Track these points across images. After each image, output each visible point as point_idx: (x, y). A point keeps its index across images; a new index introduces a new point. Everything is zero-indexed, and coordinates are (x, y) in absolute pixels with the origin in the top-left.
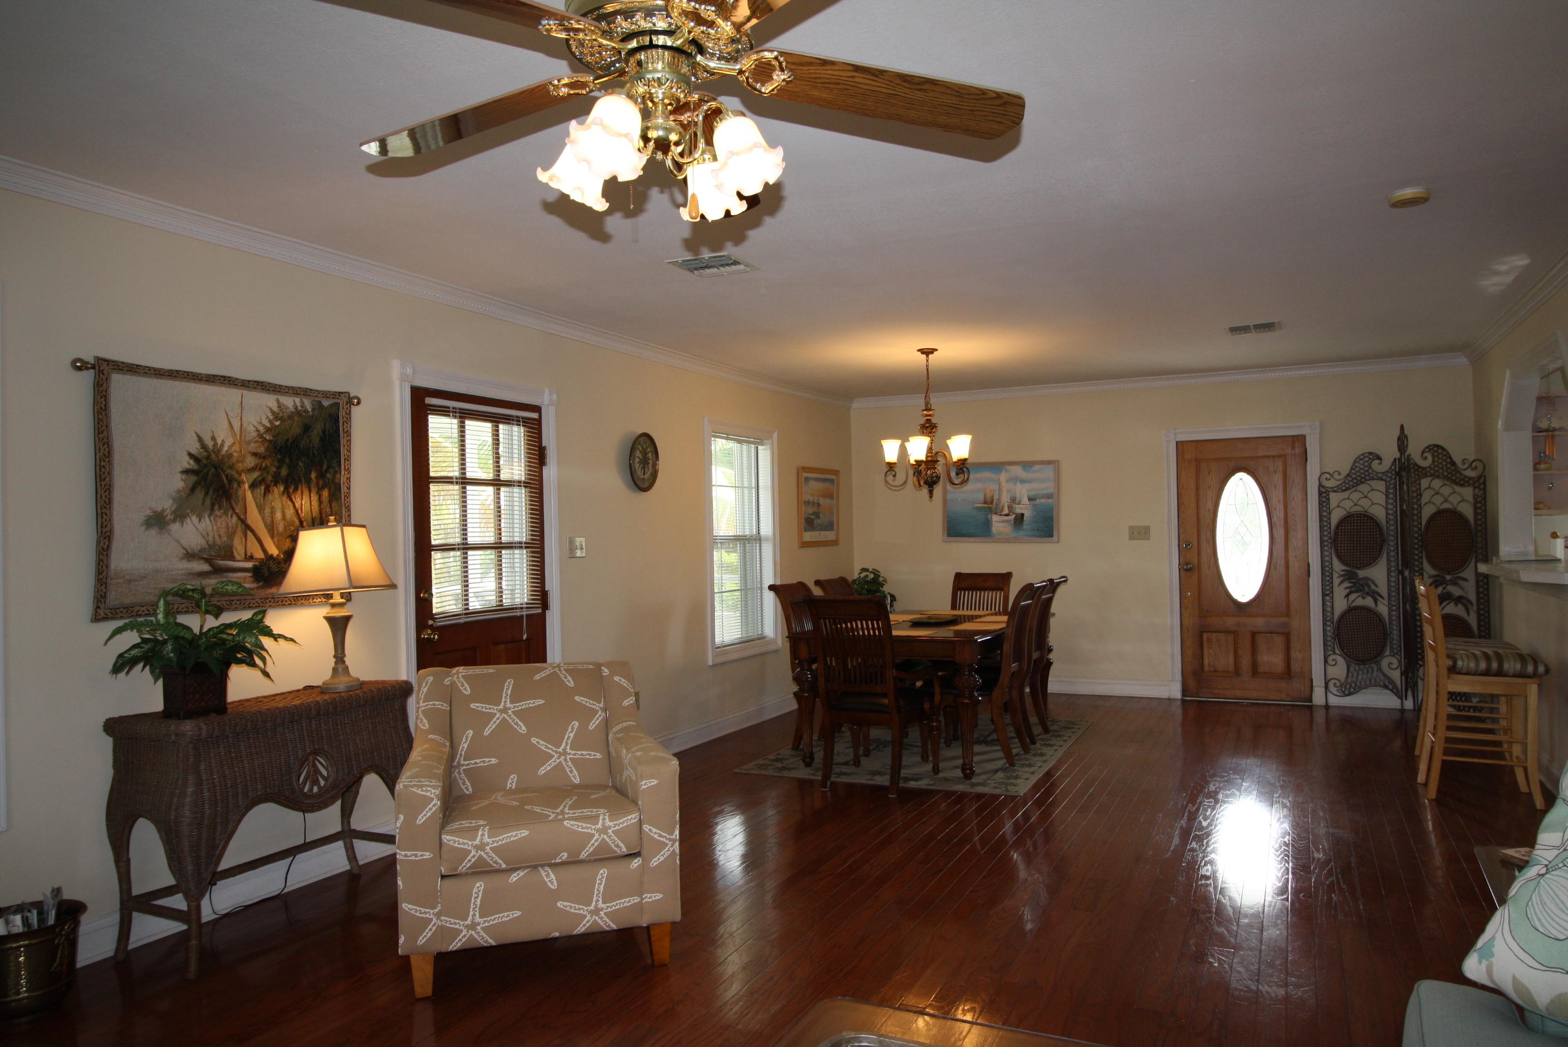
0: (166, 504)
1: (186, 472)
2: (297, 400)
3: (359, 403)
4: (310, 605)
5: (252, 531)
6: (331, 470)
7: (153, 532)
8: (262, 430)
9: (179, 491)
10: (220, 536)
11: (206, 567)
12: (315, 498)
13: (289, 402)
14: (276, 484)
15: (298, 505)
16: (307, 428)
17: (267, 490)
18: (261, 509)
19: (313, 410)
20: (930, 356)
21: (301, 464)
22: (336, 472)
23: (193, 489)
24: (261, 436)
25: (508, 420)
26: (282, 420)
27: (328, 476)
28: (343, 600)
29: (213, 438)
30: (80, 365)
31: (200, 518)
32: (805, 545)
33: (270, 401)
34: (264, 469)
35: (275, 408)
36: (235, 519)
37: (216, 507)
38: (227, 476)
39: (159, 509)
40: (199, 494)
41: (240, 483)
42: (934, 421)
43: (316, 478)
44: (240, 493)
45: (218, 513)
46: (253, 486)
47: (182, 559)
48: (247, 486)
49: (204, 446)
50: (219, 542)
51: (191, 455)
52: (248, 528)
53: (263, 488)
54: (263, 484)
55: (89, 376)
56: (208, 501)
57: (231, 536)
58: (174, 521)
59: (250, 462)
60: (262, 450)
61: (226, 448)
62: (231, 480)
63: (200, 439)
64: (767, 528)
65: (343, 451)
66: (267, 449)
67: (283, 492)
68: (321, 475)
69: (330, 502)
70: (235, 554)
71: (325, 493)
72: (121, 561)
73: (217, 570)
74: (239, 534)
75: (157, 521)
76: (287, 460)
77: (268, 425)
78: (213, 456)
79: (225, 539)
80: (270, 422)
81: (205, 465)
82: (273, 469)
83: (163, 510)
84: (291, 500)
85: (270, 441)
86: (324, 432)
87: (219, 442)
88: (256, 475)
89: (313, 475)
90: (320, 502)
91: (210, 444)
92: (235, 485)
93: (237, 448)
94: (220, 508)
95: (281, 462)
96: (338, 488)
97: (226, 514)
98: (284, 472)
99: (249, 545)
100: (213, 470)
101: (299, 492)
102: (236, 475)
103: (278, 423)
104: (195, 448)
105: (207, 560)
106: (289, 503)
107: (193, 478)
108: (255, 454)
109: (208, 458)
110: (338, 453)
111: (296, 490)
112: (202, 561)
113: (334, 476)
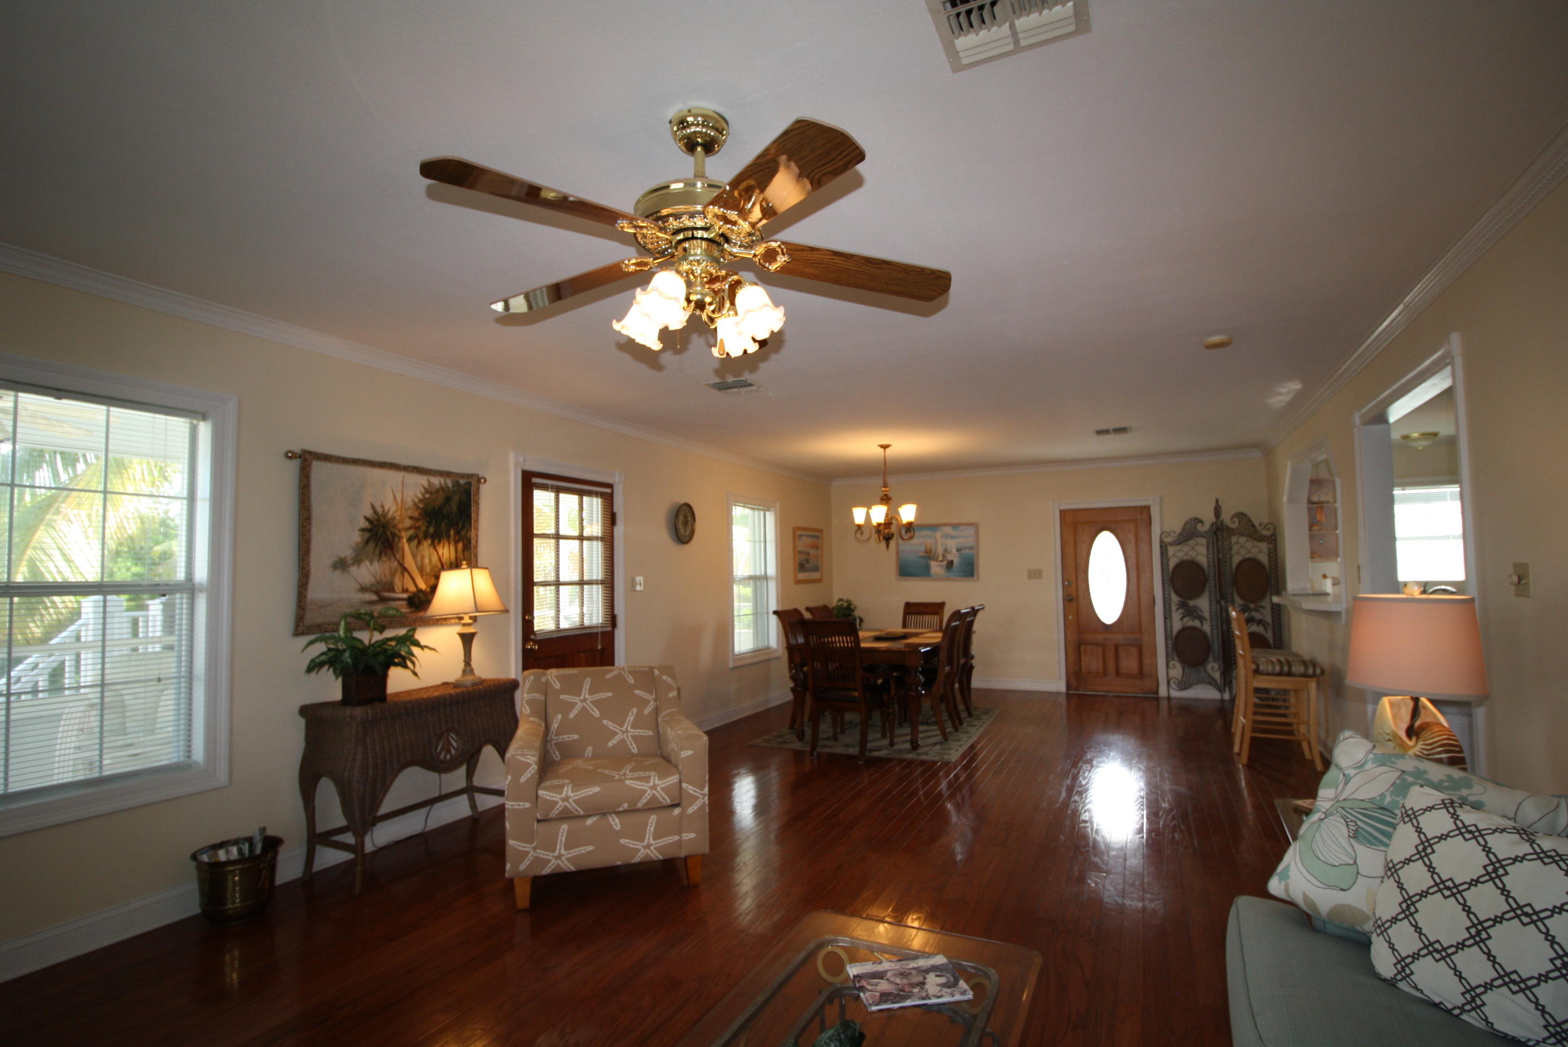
0: (348, 553)
1: (363, 530)
2: (442, 480)
3: (485, 482)
4: (447, 625)
5: (408, 572)
6: (465, 529)
7: (338, 572)
8: (417, 500)
9: (357, 544)
10: (385, 575)
11: (374, 597)
12: (452, 548)
13: (436, 481)
14: (425, 538)
15: (440, 553)
16: (448, 499)
17: (419, 543)
18: (414, 556)
19: (453, 486)
20: (887, 450)
21: (443, 525)
22: (468, 530)
23: (367, 542)
24: (415, 505)
25: (590, 493)
26: (431, 493)
27: (463, 533)
28: (471, 621)
29: (382, 507)
30: (291, 455)
31: (371, 562)
32: (798, 582)
33: (423, 480)
34: (417, 528)
35: (426, 485)
36: (396, 564)
37: (383, 555)
38: (391, 533)
39: (343, 555)
40: (371, 546)
41: (400, 538)
42: (890, 494)
43: (454, 535)
44: (400, 545)
45: (384, 559)
46: (410, 540)
47: (358, 591)
48: (405, 540)
49: (375, 512)
50: (384, 579)
51: (366, 519)
52: (405, 569)
53: (416, 541)
54: (416, 539)
55: (296, 463)
56: (377, 551)
57: (393, 575)
58: (353, 564)
59: (408, 523)
60: (416, 514)
61: (391, 513)
62: (394, 535)
63: (373, 507)
64: (772, 570)
65: (473, 515)
66: (420, 514)
67: (431, 545)
68: (458, 533)
69: (463, 551)
70: (396, 589)
71: (460, 545)
72: (315, 592)
73: (383, 600)
74: (399, 573)
75: (341, 565)
76: (434, 522)
77: (421, 497)
78: (382, 519)
79: (388, 577)
80: (423, 495)
81: (376, 526)
82: (424, 528)
83: (346, 557)
84: (436, 550)
85: (422, 509)
86: (460, 502)
87: (386, 509)
88: (411, 532)
89: (452, 533)
90: (456, 551)
91: (380, 510)
92: (397, 539)
93: (399, 513)
94: (386, 556)
95: (429, 523)
96: (469, 541)
97: (389, 559)
98: (432, 530)
99: (405, 581)
100: (381, 529)
101: (442, 544)
102: (398, 533)
103: (428, 496)
104: (369, 513)
105: (376, 593)
106: (435, 552)
107: (367, 535)
108: (411, 518)
109: (378, 520)
110: (470, 517)
111: (439, 542)
112: (372, 594)
113: (466, 533)
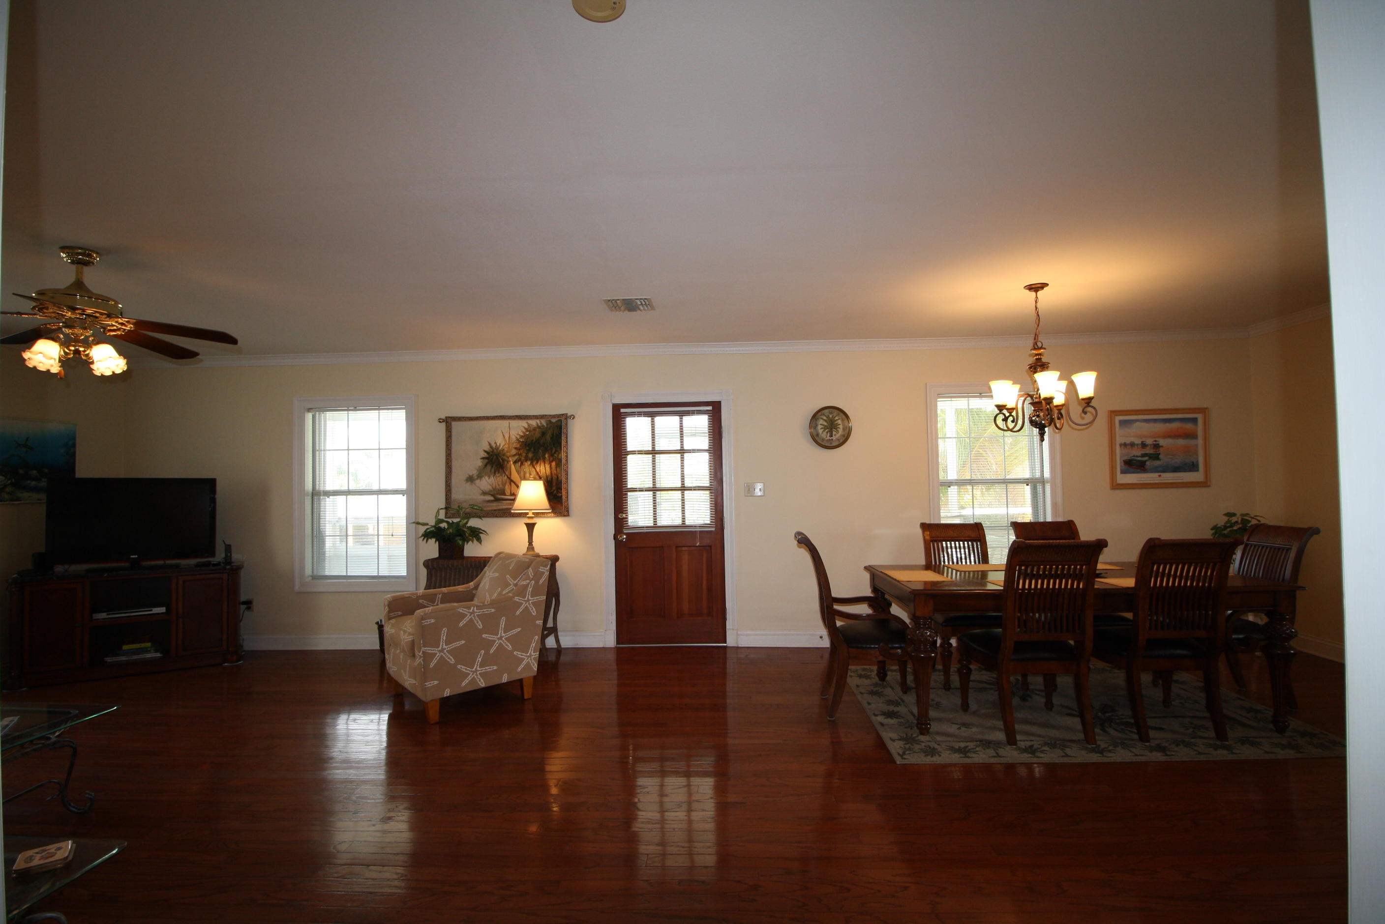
0: (474, 472)
1: (483, 458)
2: (538, 421)
3: (573, 418)
4: (545, 517)
5: (514, 482)
6: (557, 453)
7: (469, 483)
8: (518, 437)
9: (480, 467)
10: (499, 485)
11: (492, 498)
12: (548, 467)
13: (533, 423)
14: (526, 461)
15: (538, 470)
16: (544, 434)
17: (522, 464)
18: (518, 472)
19: (547, 425)
20: (1040, 293)
21: (540, 451)
22: (559, 453)
23: (486, 465)
24: (518, 440)
25: (688, 413)
26: (530, 431)
27: (555, 455)
28: (533, 516)
29: (495, 443)
30: (441, 421)
31: (489, 477)
33: (524, 423)
34: (520, 455)
35: (526, 426)
36: (506, 477)
37: (497, 472)
38: (502, 459)
39: (471, 474)
40: (489, 467)
41: (508, 462)
43: (549, 457)
44: (508, 466)
45: (497, 475)
46: (515, 463)
47: (481, 495)
48: (512, 462)
49: (491, 447)
50: (498, 487)
51: (485, 451)
52: (511, 481)
53: (520, 463)
54: (519, 461)
55: (443, 425)
56: (493, 470)
57: (504, 485)
58: (477, 479)
59: (514, 452)
60: (518, 446)
61: (501, 447)
62: (503, 460)
63: (490, 444)
64: (1047, 474)
65: (563, 443)
66: (520, 446)
67: (530, 464)
68: (552, 455)
69: (556, 468)
70: (506, 493)
71: (554, 464)
72: (455, 496)
73: (497, 500)
74: (508, 484)
75: (470, 479)
76: (532, 449)
77: (522, 434)
78: (495, 450)
79: (501, 486)
80: (523, 432)
81: (491, 455)
82: (524, 455)
83: (473, 475)
84: (535, 468)
85: (523, 442)
86: (553, 435)
87: (498, 445)
88: (516, 457)
89: (547, 456)
90: (551, 468)
91: (494, 446)
92: (506, 463)
93: (507, 446)
94: (498, 473)
95: (529, 450)
96: (560, 460)
97: (501, 475)
98: (530, 455)
99: (512, 489)
100: (495, 457)
101: (539, 464)
102: (506, 459)
103: (528, 433)
104: (487, 448)
105: (492, 495)
106: (533, 469)
107: (486, 461)
108: (516, 448)
109: (493, 452)
110: (560, 444)
111: (537, 463)
112: (490, 496)
113: (558, 455)
